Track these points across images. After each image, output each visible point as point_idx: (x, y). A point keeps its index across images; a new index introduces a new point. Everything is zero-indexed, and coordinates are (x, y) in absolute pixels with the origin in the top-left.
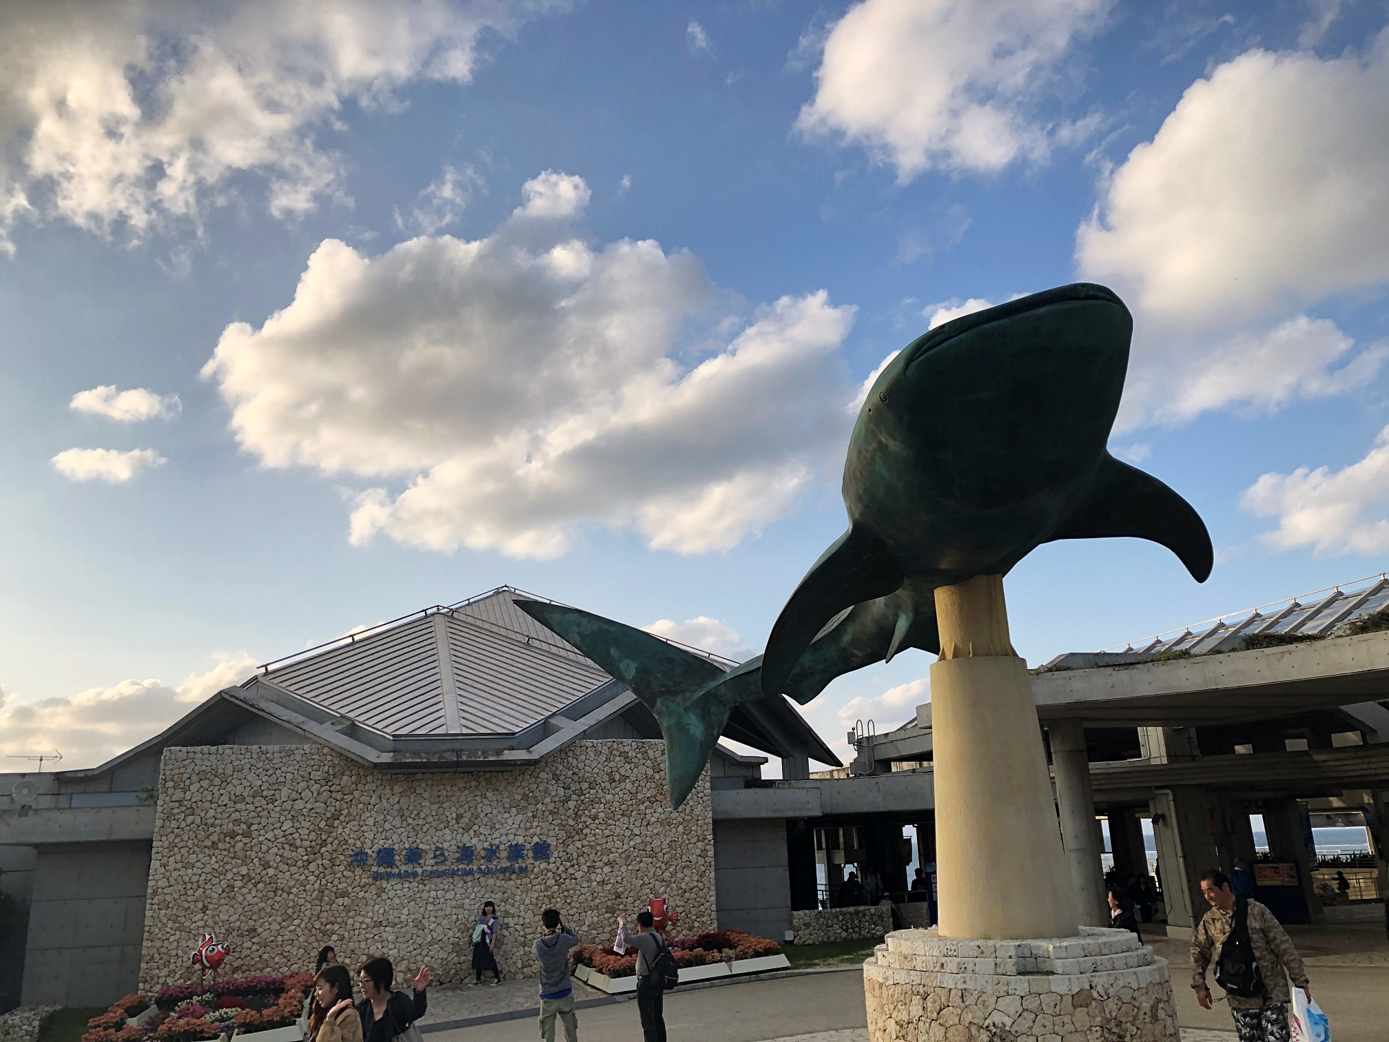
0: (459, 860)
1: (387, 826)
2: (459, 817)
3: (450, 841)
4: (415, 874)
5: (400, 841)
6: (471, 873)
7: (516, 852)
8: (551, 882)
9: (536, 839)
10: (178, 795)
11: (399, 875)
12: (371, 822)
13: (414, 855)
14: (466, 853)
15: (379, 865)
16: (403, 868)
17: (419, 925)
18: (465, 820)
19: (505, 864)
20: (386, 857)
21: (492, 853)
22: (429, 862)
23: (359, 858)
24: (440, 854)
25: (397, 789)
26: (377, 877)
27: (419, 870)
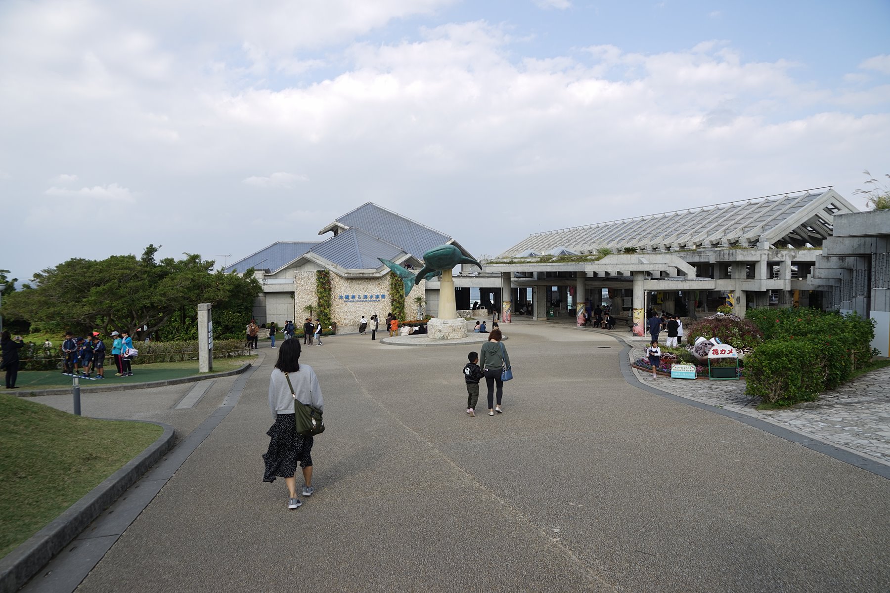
0: (364, 298)
1: (347, 290)
2: (363, 288)
3: (362, 294)
4: (354, 301)
5: (350, 294)
6: (367, 301)
7: (377, 297)
8: (385, 303)
9: (382, 294)
10: (299, 282)
11: (350, 301)
12: (343, 289)
13: (353, 297)
14: (366, 297)
15: (346, 299)
16: (351, 300)
17: (355, 312)
18: (365, 289)
19: (375, 299)
20: (347, 297)
21: (372, 297)
22: (357, 298)
23: (341, 298)
24: (359, 297)
25: (349, 281)
26: (345, 301)
27: (355, 300)
